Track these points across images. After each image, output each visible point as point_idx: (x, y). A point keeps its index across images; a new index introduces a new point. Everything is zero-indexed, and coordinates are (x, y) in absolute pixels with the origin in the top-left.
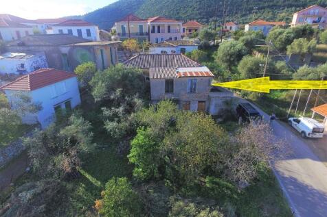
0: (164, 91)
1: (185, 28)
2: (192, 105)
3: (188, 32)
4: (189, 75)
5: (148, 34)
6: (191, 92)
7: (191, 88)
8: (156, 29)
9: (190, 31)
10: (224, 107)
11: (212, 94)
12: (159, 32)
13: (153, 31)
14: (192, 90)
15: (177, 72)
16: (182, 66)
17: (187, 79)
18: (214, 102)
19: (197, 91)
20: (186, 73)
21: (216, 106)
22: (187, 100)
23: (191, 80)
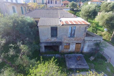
0: (50, 36)
1: (63, 3)
2: (71, 46)
3: (64, 5)
4: (70, 24)
5: (46, 4)
6: (71, 36)
7: (71, 34)
8: (50, 2)
9: (65, 4)
10: (94, 47)
11: (87, 38)
12: (51, 3)
13: (49, 3)
14: (72, 35)
15: (61, 21)
16: (63, 17)
17: (69, 26)
18: (87, 44)
19: (75, 36)
20: (67, 21)
21: (88, 47)
22: (67, 42)
23: (71, 28)
